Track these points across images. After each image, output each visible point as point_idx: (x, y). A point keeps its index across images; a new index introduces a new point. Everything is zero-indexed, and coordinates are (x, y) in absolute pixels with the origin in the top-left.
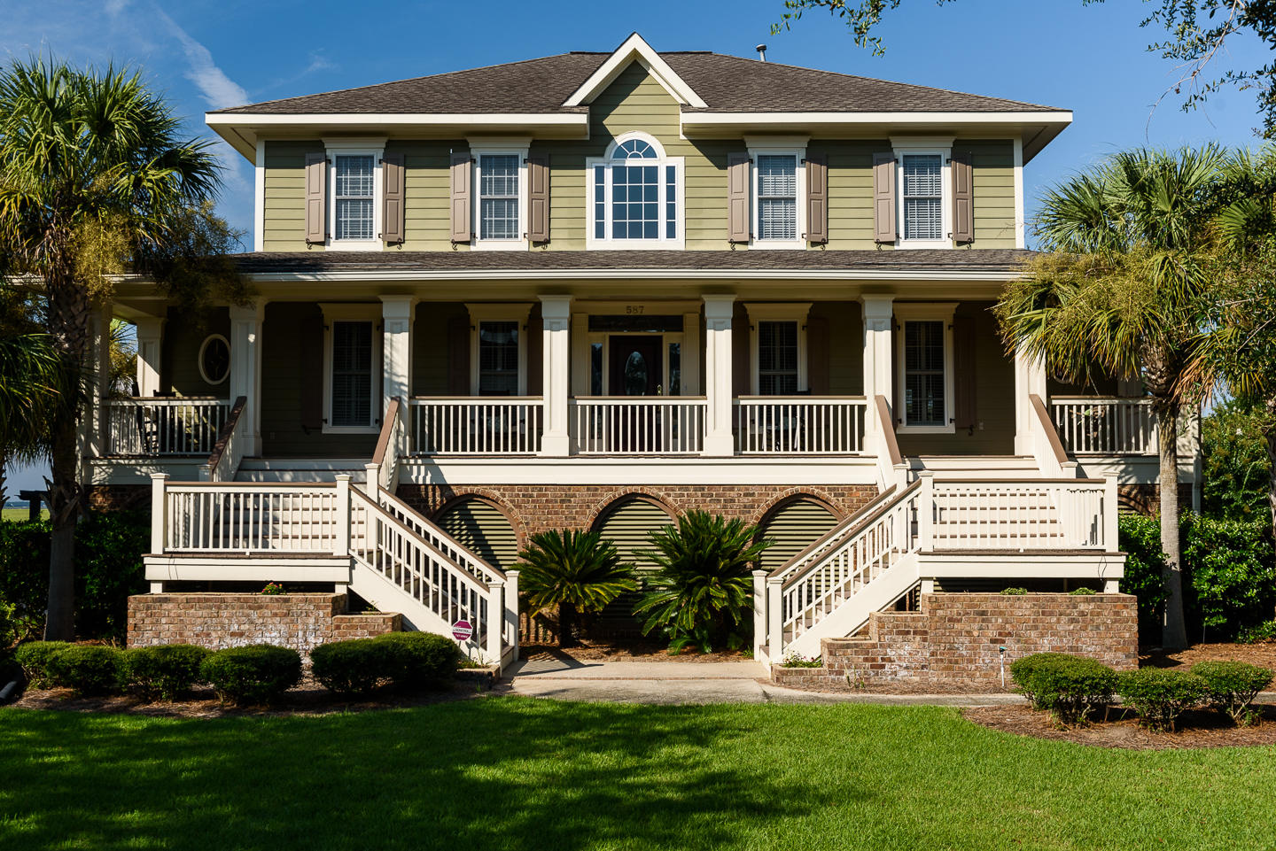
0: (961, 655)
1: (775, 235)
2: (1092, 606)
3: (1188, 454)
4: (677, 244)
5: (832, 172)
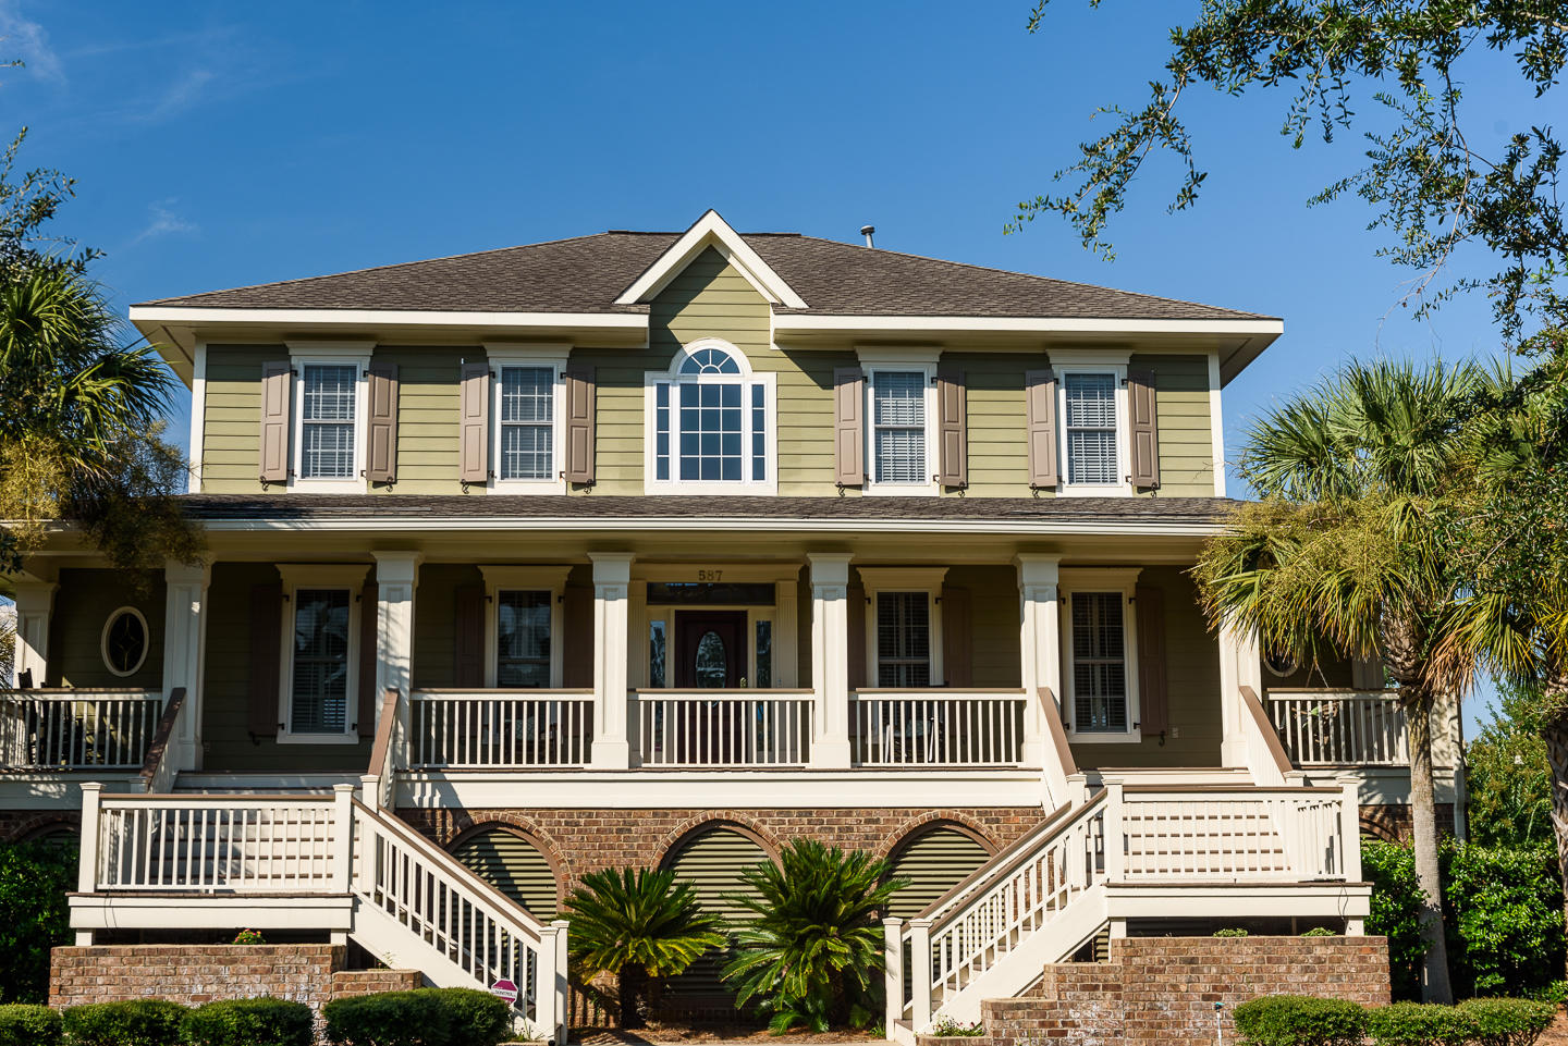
0: (1165, 1017)
1: (898, 477)
2: (1331, 950)
3: (1447, 764)
4: (768, 488)
5: (972, 394)
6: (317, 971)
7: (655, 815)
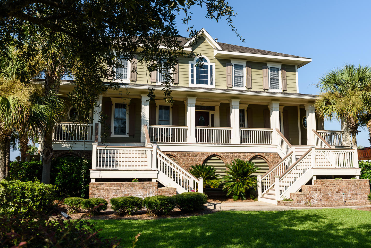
0: (329, 196)
1: (238, 86)
2: (359, 182)
3: (349, 146)
4: (213, 86)
5: (253, 70)
6: (154, 188)
7: (201, 153)
